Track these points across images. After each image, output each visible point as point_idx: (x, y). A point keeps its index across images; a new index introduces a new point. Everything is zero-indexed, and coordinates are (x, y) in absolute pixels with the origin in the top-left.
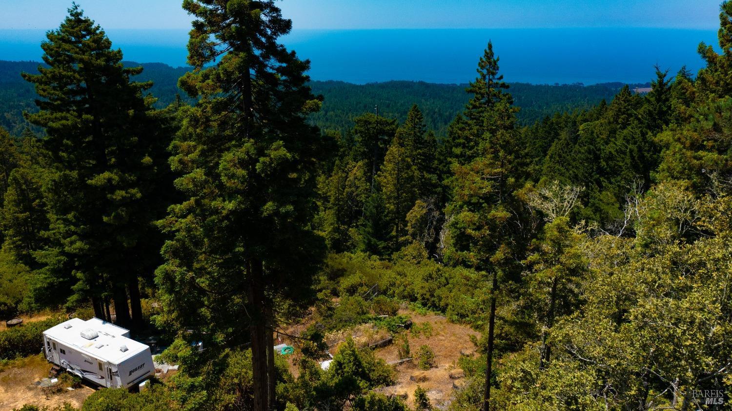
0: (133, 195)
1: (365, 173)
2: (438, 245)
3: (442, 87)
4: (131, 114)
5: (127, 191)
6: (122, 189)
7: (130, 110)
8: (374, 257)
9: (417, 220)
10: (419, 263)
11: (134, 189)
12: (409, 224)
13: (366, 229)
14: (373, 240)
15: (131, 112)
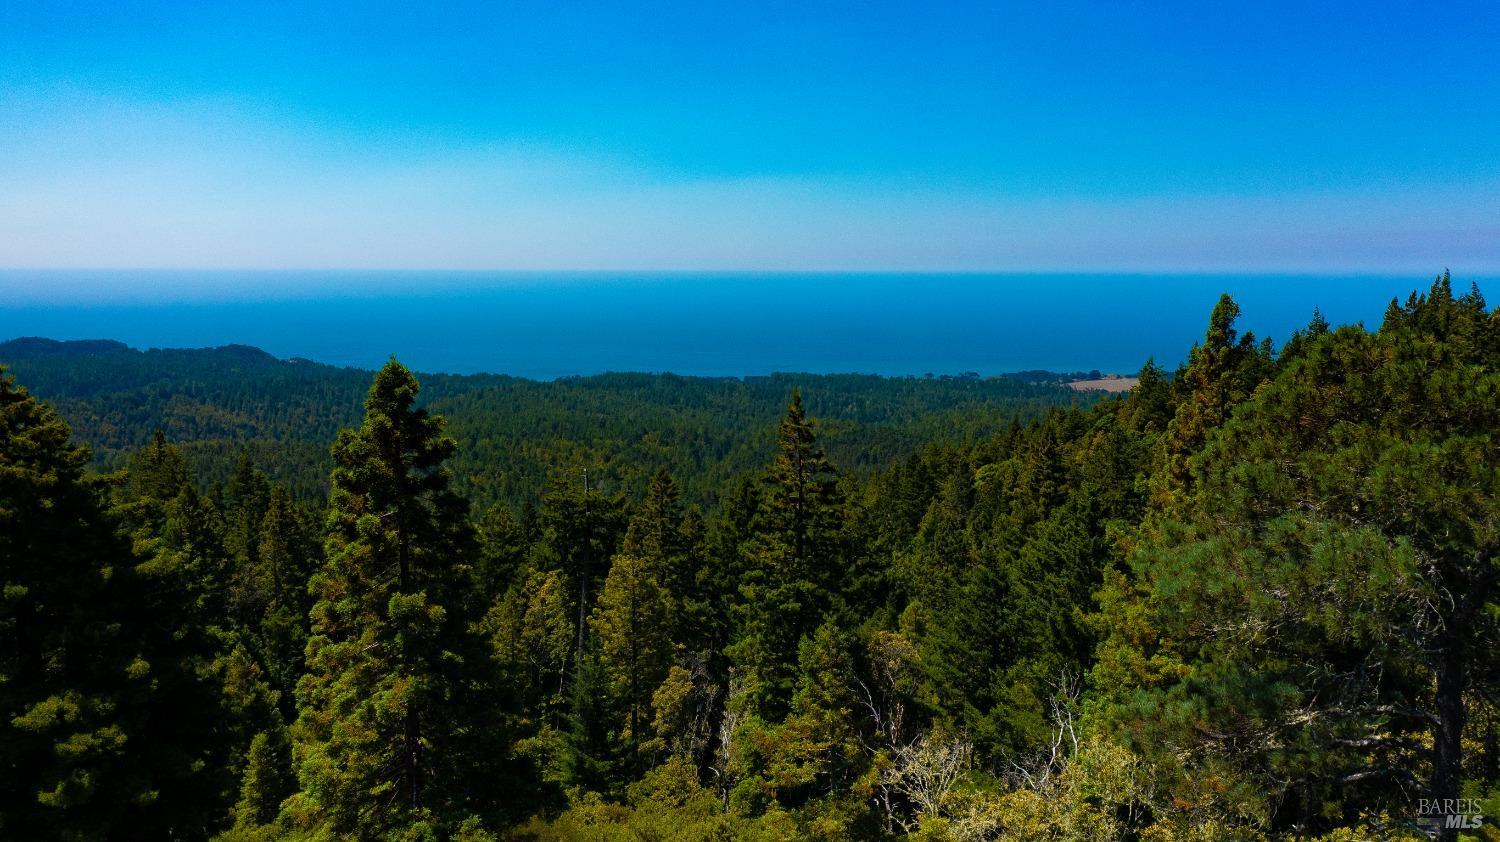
0: (109, 741)
1: (565, 603)
2: (717, 752)
3: (710, 384)
4: (106, 576)
5: (94, 733)
6: (83, 730)
7: (105, 567)
8: (592, 795)
9: (675, 706)
10: (682, 803)
11: (109, 727)
12: (658, 715)
13: (573, 737)
14: (589, 760)
15: (107, 572)
